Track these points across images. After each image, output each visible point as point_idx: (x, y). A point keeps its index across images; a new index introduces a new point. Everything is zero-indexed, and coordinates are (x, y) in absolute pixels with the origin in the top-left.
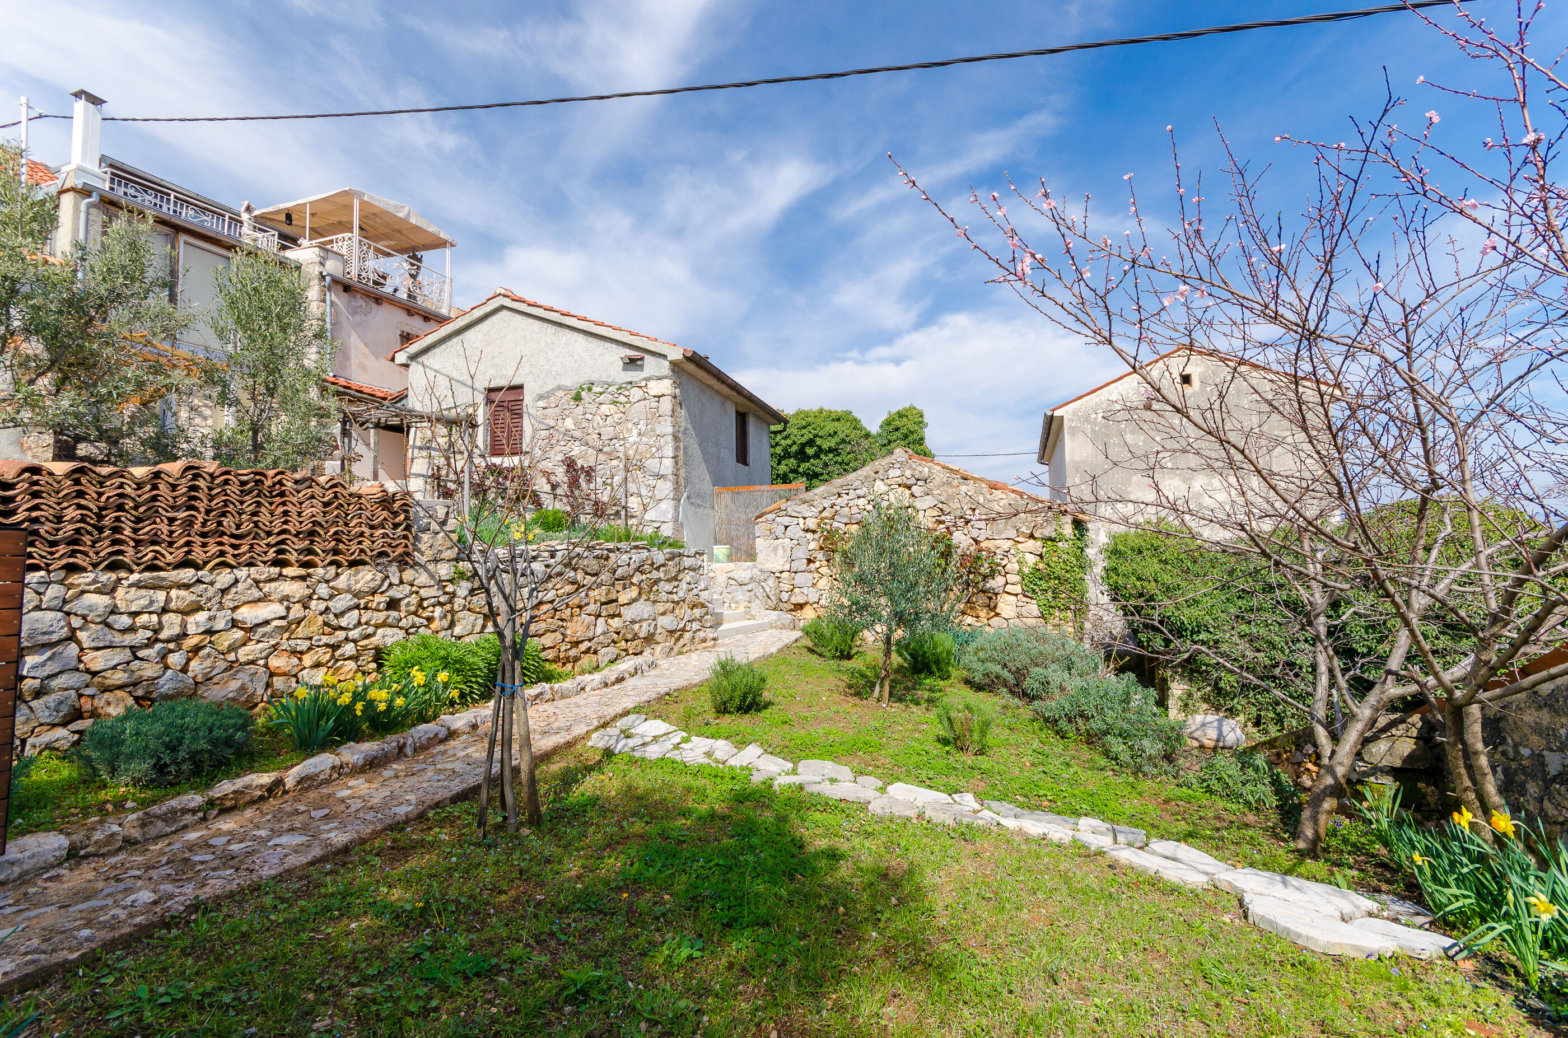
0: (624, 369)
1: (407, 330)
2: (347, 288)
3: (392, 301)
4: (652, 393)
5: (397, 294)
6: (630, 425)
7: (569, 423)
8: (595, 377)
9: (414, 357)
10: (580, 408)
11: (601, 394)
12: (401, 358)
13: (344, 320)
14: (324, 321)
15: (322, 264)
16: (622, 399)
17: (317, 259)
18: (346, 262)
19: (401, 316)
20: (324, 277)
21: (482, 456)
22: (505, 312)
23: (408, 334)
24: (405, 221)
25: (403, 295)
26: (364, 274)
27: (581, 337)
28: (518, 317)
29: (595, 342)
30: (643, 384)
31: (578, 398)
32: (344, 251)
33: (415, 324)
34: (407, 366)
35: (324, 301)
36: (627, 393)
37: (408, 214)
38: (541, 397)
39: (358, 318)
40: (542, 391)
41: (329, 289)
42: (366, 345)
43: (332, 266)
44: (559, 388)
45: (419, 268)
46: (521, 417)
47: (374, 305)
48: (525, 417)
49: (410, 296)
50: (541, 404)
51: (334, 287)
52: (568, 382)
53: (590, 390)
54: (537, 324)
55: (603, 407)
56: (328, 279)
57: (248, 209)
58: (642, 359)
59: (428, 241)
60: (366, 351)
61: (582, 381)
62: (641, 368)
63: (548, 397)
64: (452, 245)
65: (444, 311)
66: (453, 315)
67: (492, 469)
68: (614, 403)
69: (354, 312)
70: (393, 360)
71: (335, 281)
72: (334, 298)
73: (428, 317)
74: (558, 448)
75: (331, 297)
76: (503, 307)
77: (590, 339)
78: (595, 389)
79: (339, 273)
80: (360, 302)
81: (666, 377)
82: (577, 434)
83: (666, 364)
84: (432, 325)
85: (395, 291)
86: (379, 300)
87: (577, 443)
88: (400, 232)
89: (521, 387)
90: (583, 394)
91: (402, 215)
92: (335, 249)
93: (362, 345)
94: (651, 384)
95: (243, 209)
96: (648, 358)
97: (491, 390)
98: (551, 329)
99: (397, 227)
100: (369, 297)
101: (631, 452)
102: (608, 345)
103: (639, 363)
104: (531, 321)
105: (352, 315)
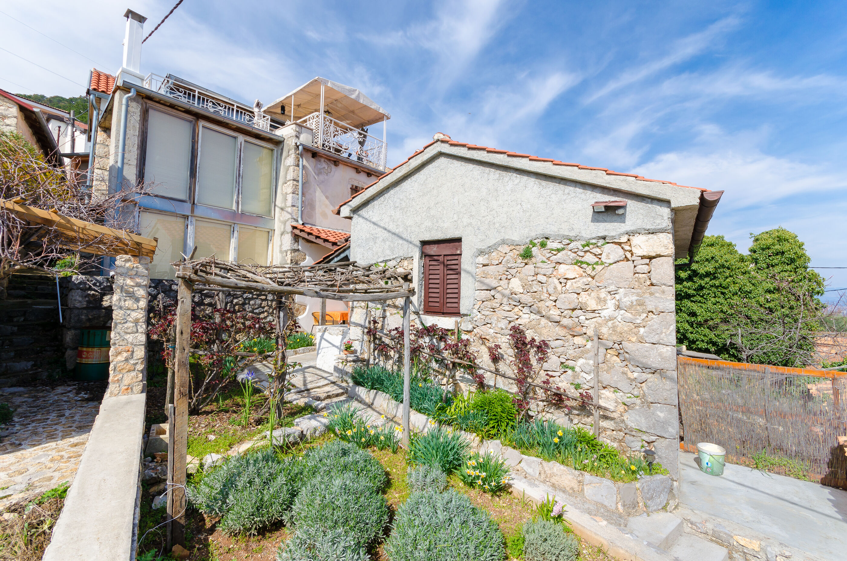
0: (594, 220)
1: (356, 184)
2: (315, 154)
3: (347, 163)
4: (638, 252)
5: (350, 158)
6: (603, 294)
7: (516, 284)
8: (550, 230)
9: (355, 210)
10: (530, 267)
11: (559, 250)
12: (345, 211)
13: (311, 179)
14: (298, 181)
15: (297, 137)
16: (589, 258)
17: (294, 134)
18: (314, 136)
19: (351, 173)
20: (298, 147)
21: (417, 313)
22: (442, 160)
23: (356, 187)
24: (356, 102)
25: (354, 158)
26: (327, 144)
27: (532, 181)
28: (457, 164)
29: (552, 186)
30: (624, 239)
31: (527, 255)
32: (313, 127)
33: (361, 180)
34: (350, 218)
35: (298, 165)
36: (597, 251)
37: (358, 96)
38: (481, 253)
39: (322, 177)
40: (483, 246)
41: (302, 155)
42: (327, 197)
43: (305, 139)
44: (504, 242)
45: (365, 136)
46: (459, 273)
47: (333, 166)
48: (463, 274)
49: (359, 158)
50: (481, 260)
51: (305, 154)
52: (515, 236)
53: (543, 245)
54: (477, 170)
55: (562, 269)
56: (300, 147)
57: (258, 105)
58: (623, 207)
59: (372, 117)
60: (327, 202)
61: (533, 234)
62: (622, 218)
63: (490, 253)
64: (388, 118)
65: (381, 168)
66: (387, 171)
67: (430, 331)
68: (579, 263)
69: (319, 173)
70: (338, 213)
71: (306, 149)
72: (305, 163)
73: (370, 173)
74: (500, 313)
75: (304, 162)
76: (441, 154)
77: (544, 183)
78: (551, 245)
79: (309, 144)
80: (324, 165)
81: (662, 231)
82: (527, 298)
83: (665, 212)
84: (373, 179)
85: (350, 155)
86: (336, 162)
87: (526, 310)
88: (353, 112)
89: (459, 240)
90: (535, 251)
91: (353, 97)
92: (308, 126)
93: (324, 198)
94: (637, 240)
95: (255, 105)
96: (631, 205)
97: (424, 243)
98: (494, 174)
99: (351, 109)
100: (329, 160)
101: (604, 330)
102: (570, 189)
103: (620, 211)
104: (471, 166)
105: (318, 175)
